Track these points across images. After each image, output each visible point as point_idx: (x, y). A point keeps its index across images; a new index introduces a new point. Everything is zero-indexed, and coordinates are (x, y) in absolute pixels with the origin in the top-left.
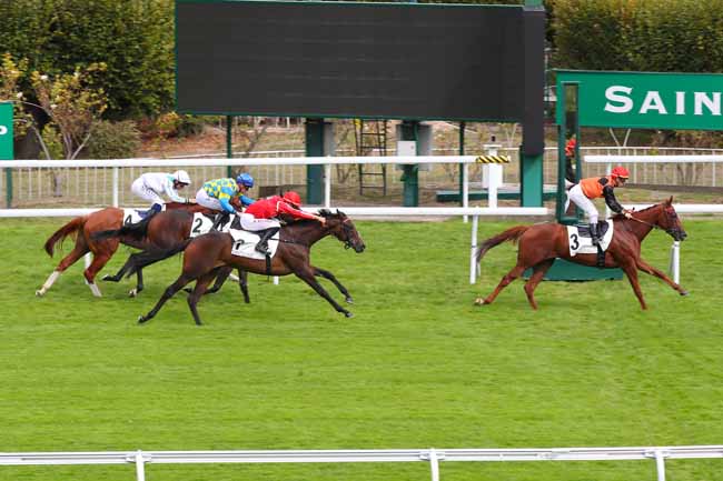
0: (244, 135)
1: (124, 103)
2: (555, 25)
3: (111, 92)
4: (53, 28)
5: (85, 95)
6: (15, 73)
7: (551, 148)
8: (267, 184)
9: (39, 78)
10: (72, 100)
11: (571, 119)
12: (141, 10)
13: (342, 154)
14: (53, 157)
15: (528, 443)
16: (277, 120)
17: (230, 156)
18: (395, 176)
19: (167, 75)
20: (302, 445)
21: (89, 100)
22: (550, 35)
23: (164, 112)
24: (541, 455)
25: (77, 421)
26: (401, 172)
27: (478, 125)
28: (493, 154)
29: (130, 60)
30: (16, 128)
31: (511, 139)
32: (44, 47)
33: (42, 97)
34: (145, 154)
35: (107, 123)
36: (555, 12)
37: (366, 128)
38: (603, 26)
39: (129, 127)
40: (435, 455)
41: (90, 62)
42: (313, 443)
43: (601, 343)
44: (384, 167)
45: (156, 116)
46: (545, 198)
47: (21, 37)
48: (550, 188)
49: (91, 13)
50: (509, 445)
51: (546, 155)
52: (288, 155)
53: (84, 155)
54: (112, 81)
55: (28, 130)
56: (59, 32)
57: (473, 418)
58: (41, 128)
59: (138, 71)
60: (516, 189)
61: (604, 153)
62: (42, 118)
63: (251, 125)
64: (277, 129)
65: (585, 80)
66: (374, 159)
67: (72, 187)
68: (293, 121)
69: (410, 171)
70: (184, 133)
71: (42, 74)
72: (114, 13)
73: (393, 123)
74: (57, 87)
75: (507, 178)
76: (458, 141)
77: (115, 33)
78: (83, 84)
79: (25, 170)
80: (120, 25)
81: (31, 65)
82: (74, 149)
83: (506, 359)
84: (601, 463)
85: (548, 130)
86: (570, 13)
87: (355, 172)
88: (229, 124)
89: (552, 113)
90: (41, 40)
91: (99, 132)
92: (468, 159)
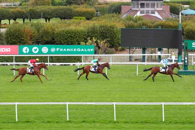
0: (132, 50)
1: (113, 45)
2: (184, 32)
3: (110, 43)
4: (101, 33)
5: (106, 44)
6: (95, 40)
7: (183, 53)
8: (136, 59)
9: (99, 41)
10: (104, 45)
11: (186, 48)
12: (116, 30)
13: (149, 54)
14: (101, 54)
15: (179, 102)
16: (138, 48)
17: (130, 54)
18: (157, 57)
19: (120, 41)
20: (141, 102)
21: (107, 45)
22: (183, 34)
23: (119, 47)
24: (181, 104)
25: (104, 97)
26: (158, 57)
27: (171, 49)
28: (173, 54)
29: (114, 38)
30: (95, 49)
31: (176, 51)
32: (100, 36)
33: (99, 44)
34: (116, 54)
35: (110, 49)
36: (184, 30)
37: (152, 49)
38: (192, 33)
39: (113, 49)
40: (163, 103)
41: (107, 38)
42: (143, 102)
43: (191, 85)
44: (155, 56)
45: (118, 47)
46: (182, 61)
47: (96, 34)
48: (183, 59)
49: (107, 30)
50: (176, 102)
51: (182, 54)
52: (139, 54)
53: (106, 54)
54: (111, 41)
55: (97, 50)
56: (102, 34)
57: (170, 97)
58: (99, 49)
59: (115, 40)
60: (177, 59)
61: (192, 54)
62: (99, 48)
63: (134, 49)
64: (138, 49)
65: (189, 41)
66: (154, 55)
67: (104, 59)
68: (141, 48)
69: (160, 56)
70: (122, 50)
71: (99, 40)
72: (111, 30)
73: (157, 49)
74: (102, 43)
75: (176, 58)
76: (168, 51)
77: (111, 34)
78: (106, 42)
79: (96, 56)
80: (112, 32)
81: (98, 39)
82: (104, 53)
83: (175, 88)
84: (191, 105)
85: (183, 50)
86: (187, 31)
87: (150, 57)
88: (130, 48)
89: (183, 47)
90: (100, 35)
91: (109, 50)
92: (169, 55)
